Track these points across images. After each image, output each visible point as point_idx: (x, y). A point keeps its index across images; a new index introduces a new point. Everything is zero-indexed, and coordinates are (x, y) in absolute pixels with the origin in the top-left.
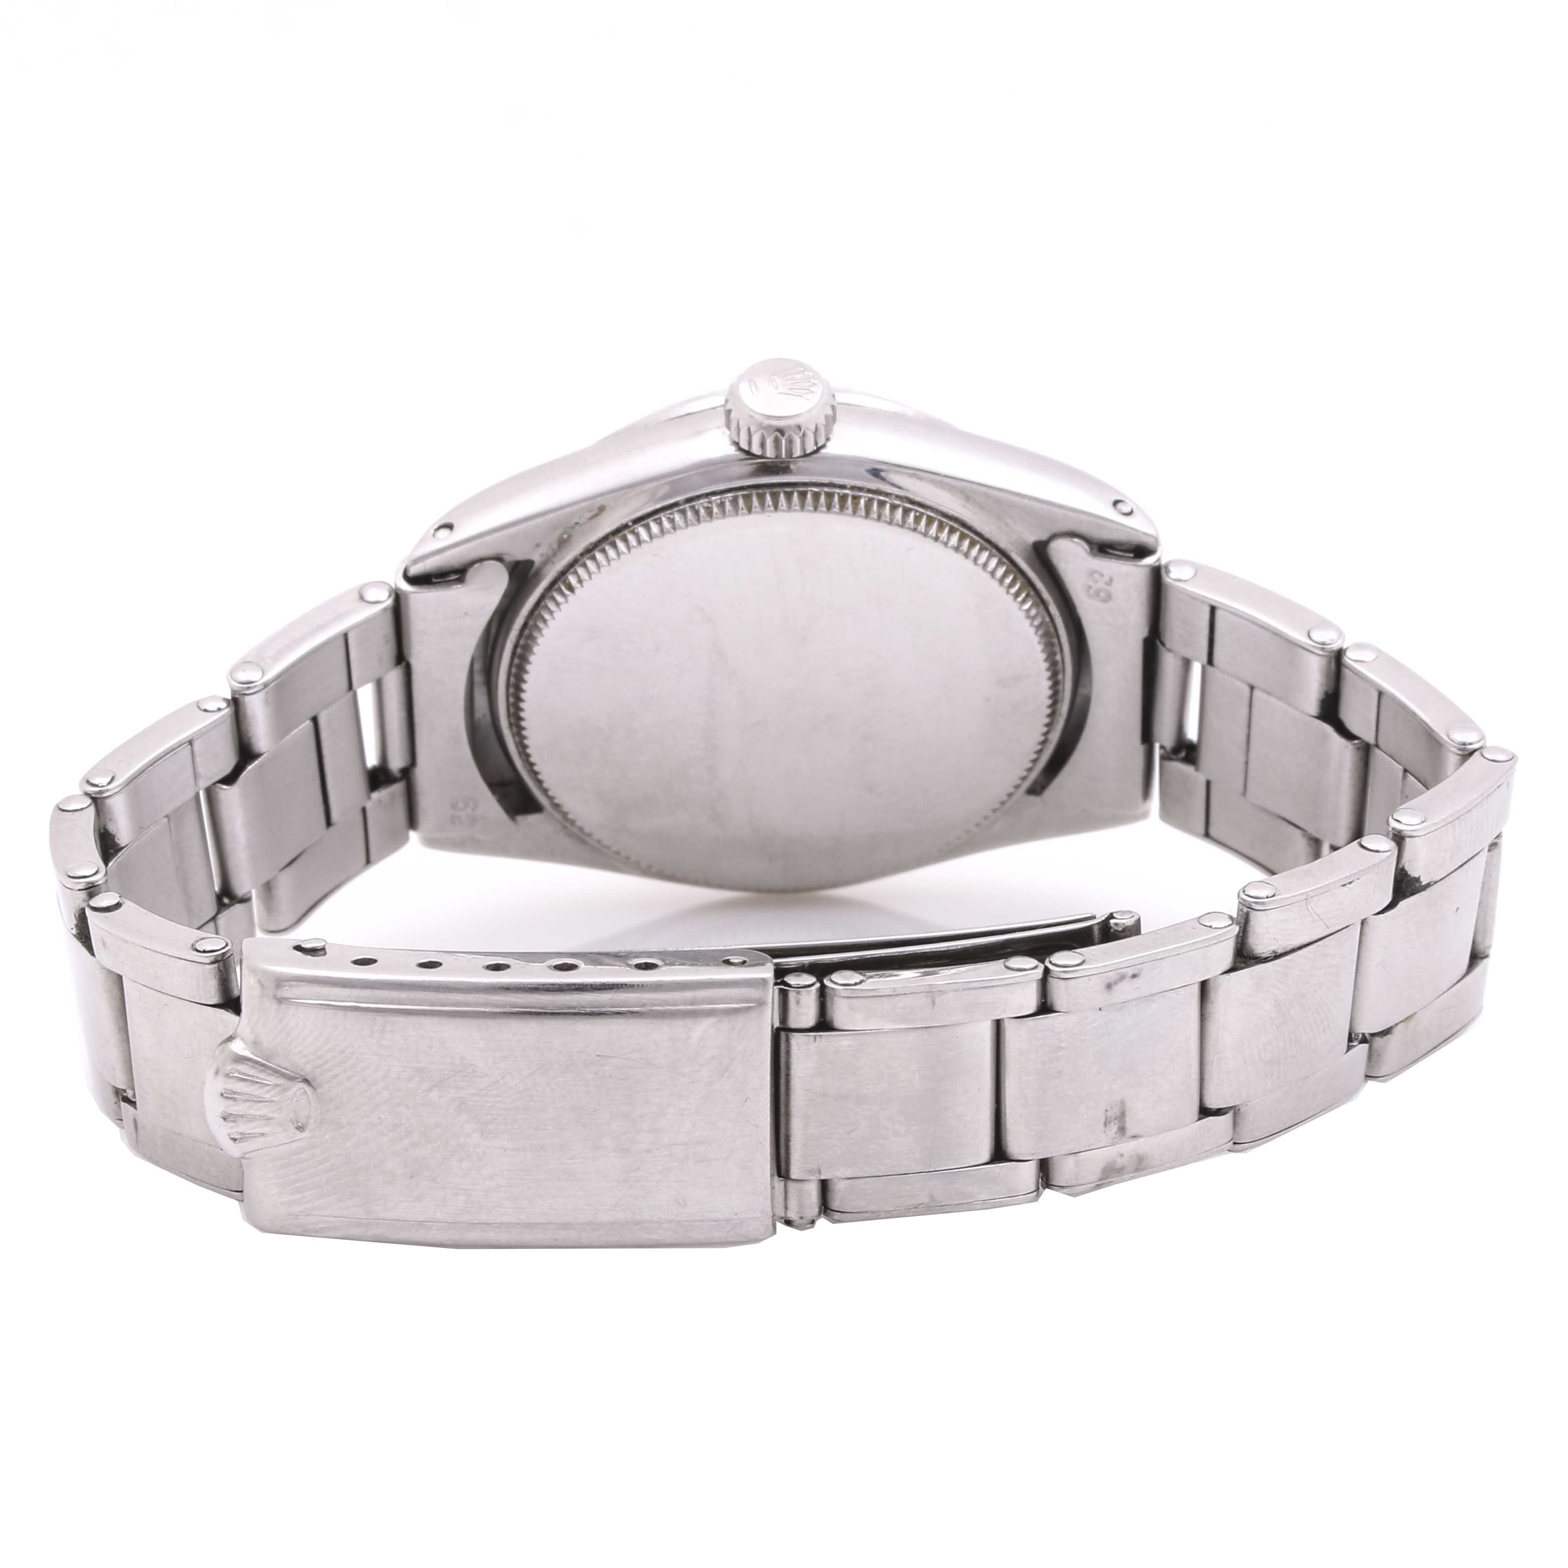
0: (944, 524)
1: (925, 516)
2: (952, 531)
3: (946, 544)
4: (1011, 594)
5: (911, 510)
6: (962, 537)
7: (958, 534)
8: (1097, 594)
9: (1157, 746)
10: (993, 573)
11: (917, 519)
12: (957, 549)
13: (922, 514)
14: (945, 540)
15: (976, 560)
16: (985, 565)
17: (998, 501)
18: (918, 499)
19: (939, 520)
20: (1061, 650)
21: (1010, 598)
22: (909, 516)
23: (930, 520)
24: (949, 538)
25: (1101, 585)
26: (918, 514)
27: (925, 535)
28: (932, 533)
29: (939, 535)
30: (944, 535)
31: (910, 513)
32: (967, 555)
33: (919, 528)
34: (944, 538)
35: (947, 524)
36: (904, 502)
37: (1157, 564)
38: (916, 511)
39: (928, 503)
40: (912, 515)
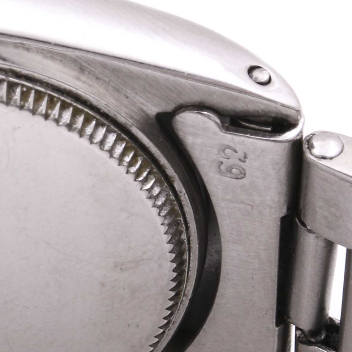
0: (55, 99)
1: (33, 91)
2: (64, 106)
3: (57, 121)
4: (131, 173)
5: (17, 85)
6: (76, 113)
7: (71, 109)
8: (229, 170)
9: (293, 328)
10: (111, 152)
11: (24, 96)
12: (70, 126)
13: (29, 89)
14: (57, 117)
15: (91, 137)
16: (102, 143)
17: (116, 71)
18: (24, 72)
19: (50, 95)
20: (187, 228)
21: (130, 178)
22: (14, 92)
23: (39, 96)
24: (60, 115)
25: (234, 160)
26: (25, 89)
27: (34, 112)
28: (42, 110)
29: (50, 112)
30: (55, 112)
31: (16, 89)
32: (81, 133)
33: (26, 105)
34: (55, 115)
35: (59, 99)
36: (9, 76)
37: (298, 138)
38: (23, 86)
39: (37, 76)
40: (18, 90)
